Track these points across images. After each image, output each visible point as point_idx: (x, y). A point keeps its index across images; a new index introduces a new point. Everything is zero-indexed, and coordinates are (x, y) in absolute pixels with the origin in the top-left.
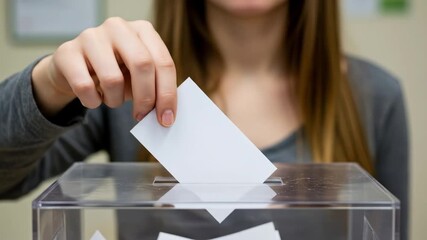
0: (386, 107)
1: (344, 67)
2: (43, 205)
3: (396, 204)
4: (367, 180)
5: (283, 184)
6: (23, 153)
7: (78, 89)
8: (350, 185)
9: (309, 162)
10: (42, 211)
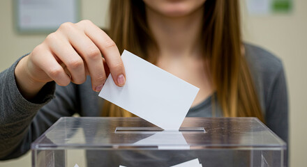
0: (272, 79)
1: (243, 51)
2: (39, 147)
3: (284, 146)
4: (264, 129)
5: (205, 132)
6: (16, 125)
7: (52, 74)
8: (252, 133)
9: (221, 117)
10: (39, 151)
